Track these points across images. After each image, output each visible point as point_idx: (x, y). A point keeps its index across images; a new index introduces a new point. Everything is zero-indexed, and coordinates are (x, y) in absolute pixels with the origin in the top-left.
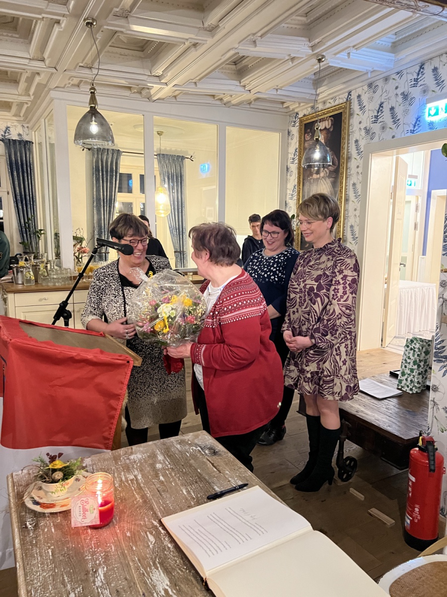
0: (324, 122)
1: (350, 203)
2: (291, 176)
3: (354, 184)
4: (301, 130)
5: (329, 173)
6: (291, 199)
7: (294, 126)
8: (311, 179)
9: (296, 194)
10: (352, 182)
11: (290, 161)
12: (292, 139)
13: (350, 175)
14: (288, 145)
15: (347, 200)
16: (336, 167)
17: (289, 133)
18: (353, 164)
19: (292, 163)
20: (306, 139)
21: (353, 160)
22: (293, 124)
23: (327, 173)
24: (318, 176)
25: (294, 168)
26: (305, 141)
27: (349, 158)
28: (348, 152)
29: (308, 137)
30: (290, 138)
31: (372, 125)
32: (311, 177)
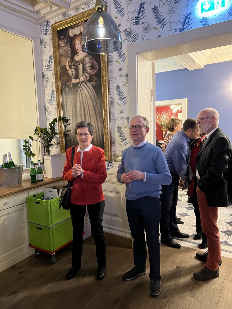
0: (79, 27)
2: (47, 82)
3: (118, 87)
4: (54, 37)
5: (90, 77)
6: (50, 104)
7: (46, 34)
8: (71, 84)
9: (55, 99)
10: (115, 85)
11: (45, 68)
12: (45, 47)
14: (42, 53)
16: (96, 71)
17: (41, 41)
18: (114, 68)
19: (48, 70)
20: (61, 46)
21: (114, 63)
22: (44, 32)
23: (87, 77)
24: (78, 81)
25: (50, 74)
26: (59, 47)
27: (109, 62)
29: (62, 43)
30: (43, 46)
31: (133, 27)
32: (70, 82)
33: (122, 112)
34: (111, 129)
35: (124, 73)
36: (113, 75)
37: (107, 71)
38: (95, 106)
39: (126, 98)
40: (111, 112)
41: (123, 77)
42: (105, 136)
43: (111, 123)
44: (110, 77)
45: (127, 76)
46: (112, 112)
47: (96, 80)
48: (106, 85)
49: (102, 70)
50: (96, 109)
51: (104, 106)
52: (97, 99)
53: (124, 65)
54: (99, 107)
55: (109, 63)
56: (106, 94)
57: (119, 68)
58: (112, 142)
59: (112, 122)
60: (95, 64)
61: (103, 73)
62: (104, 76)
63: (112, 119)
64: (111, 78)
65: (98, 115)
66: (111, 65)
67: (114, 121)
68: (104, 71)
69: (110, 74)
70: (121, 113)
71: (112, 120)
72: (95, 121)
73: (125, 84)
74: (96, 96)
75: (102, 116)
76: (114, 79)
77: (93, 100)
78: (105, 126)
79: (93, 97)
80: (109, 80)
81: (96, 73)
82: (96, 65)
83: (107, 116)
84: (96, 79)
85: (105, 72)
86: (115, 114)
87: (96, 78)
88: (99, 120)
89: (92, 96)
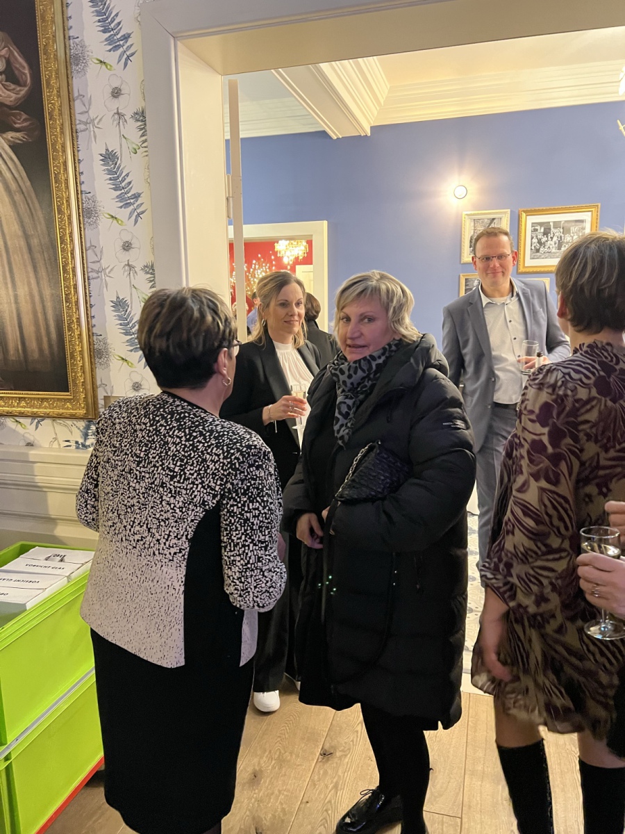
1: (104, 222)
3: (109, 157)
10: (98, 149)
13: (86, 123)
15: (87, 214)
28: (66, 38)
33: (127, 247)
34: (88, 307)
35: (129, 104)
36: (90, 112)
37: (64, 93)
38: (27, 220)
39: (139, 196)
40: (88, 245)
41: (126, 121)
42: (69, 331)
43: (89, 284)
44: (78, 117)
45: (141, 116)
46: (92, 246)
47: (25, 124)
48: (64, 146)
49: (47, 87)
50: (31, 232)
51: (61, 222)
52: (33, 195)
53: (131, 78)
54: (42, 227)
55: (71, 64)
56: (67, 180)
57: (110, 86)
58: (97, 353)
59: (92, 281)
60: (18, 66)
61: (51, 101)
62: (56, 112)
63: (93, 270)
64: (81, 122)
65: (38, 256)
66: (80, 75)
67: (102, 280)
68: (55, 92)
69: (78, 108)
70: (124, 249)
71: (94, 275)
72: (28, 277)
73: (137, 147)
74: (28, 183)
75: (56, 259)
76: (94, 125)
77: (18, 197)
78: (66, 295)
79: (19, 189)
80: (76, 130)
81: (24, 96)
82: (24, 68)
83: (73, 258)
84: (25, 120)
85: (59, 96)
86: (101, 252)
87: (24, 116)
88: (43, 272)
89: (13, 186)
